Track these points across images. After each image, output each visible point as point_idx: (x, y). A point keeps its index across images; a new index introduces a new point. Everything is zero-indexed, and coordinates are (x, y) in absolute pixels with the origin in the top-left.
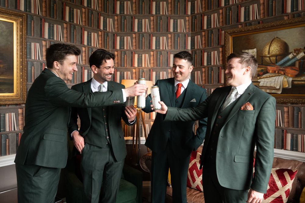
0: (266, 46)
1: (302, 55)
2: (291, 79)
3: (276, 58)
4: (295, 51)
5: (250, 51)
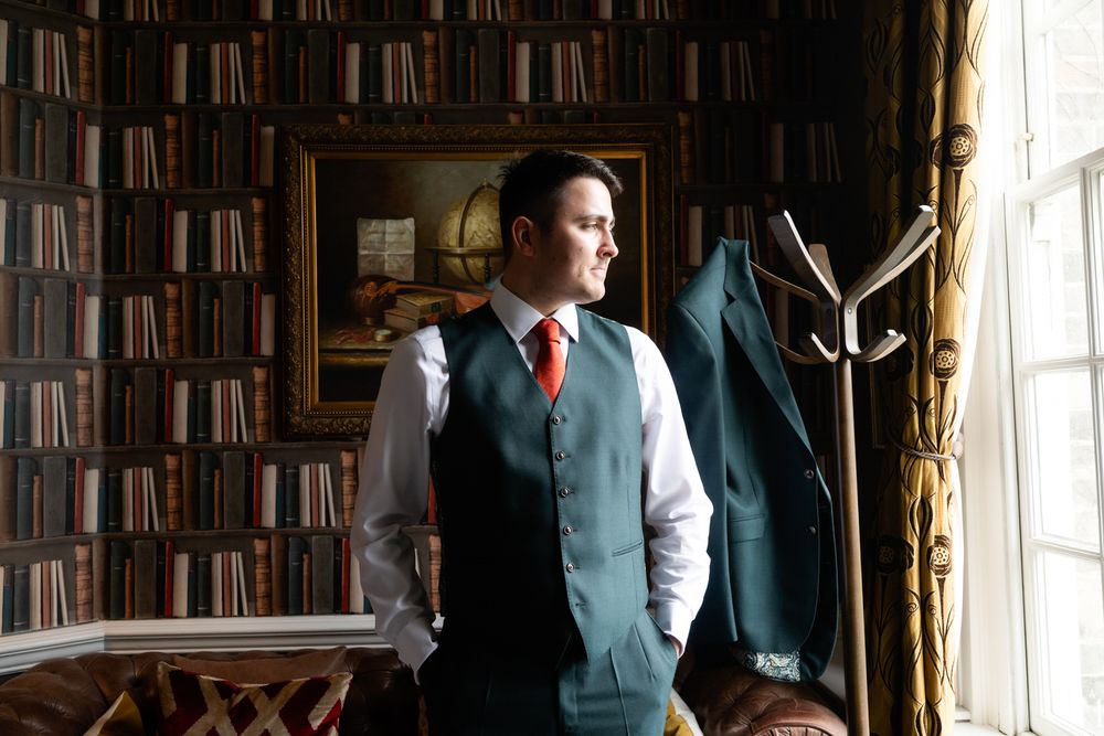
0: (452, 214)
3: (487, 262)
5: (391, 226)
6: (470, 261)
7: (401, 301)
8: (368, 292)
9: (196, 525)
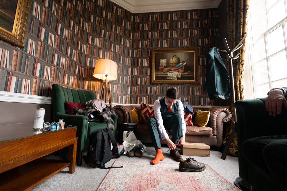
0: (171, 59)
1: (185, 63)
2: (181, 74)
3: (175, 64)
4: (183, 62)
5: (164, 60)
6: (173, 64)
7: (165, 69)
8: (161, 68)
9: (140, 94)
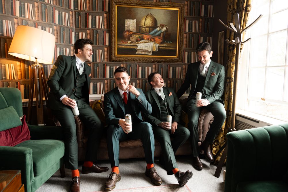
0: (143, 19)
1: (165, 29)
2: (158, 45)
3: (149, 29)
4: (161, 25)
5: (131, 21)
6: (146, 29)
7: (133, 36)
8: (127, 34)
9: (94, 77)
